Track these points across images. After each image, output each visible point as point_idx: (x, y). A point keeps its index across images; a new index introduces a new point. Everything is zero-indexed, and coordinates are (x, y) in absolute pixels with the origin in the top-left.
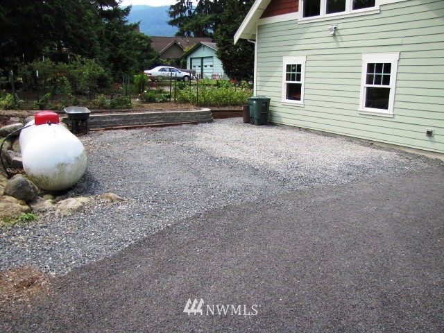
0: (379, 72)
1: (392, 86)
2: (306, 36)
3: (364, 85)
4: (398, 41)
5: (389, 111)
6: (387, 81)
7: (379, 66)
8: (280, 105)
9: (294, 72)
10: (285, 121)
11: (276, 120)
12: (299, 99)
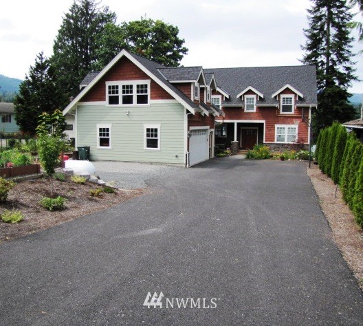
0: (152, 133)
1: (159, 138)
2: (112, 114)
3: (145, 138)
4: (160, 119)
5: (158, 149)
6: (156, 136)
7: (152, 129)
8: (95, 150)
9: (104, 132)
10: (99, 158)
11: (93, 158)
12: (108, 145)
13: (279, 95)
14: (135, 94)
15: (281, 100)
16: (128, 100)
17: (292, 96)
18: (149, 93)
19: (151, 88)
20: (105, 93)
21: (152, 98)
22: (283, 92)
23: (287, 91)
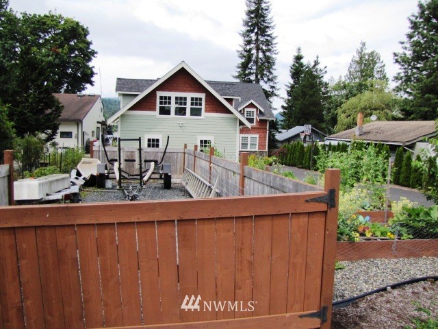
0: (205, 144)
3: (198, 149)
4: (214, 132)
7: (206, 141)
9: (154, 143)
13: (244, 109)
14: (188, 107)
15: (246, 113)
16: (181, 111)
17: (254, 110)
18: (203, 107)
19: (206, 101)
20: (155, 103)
21: (206, 111)
22: (247, 107)
23: (252, 105)
